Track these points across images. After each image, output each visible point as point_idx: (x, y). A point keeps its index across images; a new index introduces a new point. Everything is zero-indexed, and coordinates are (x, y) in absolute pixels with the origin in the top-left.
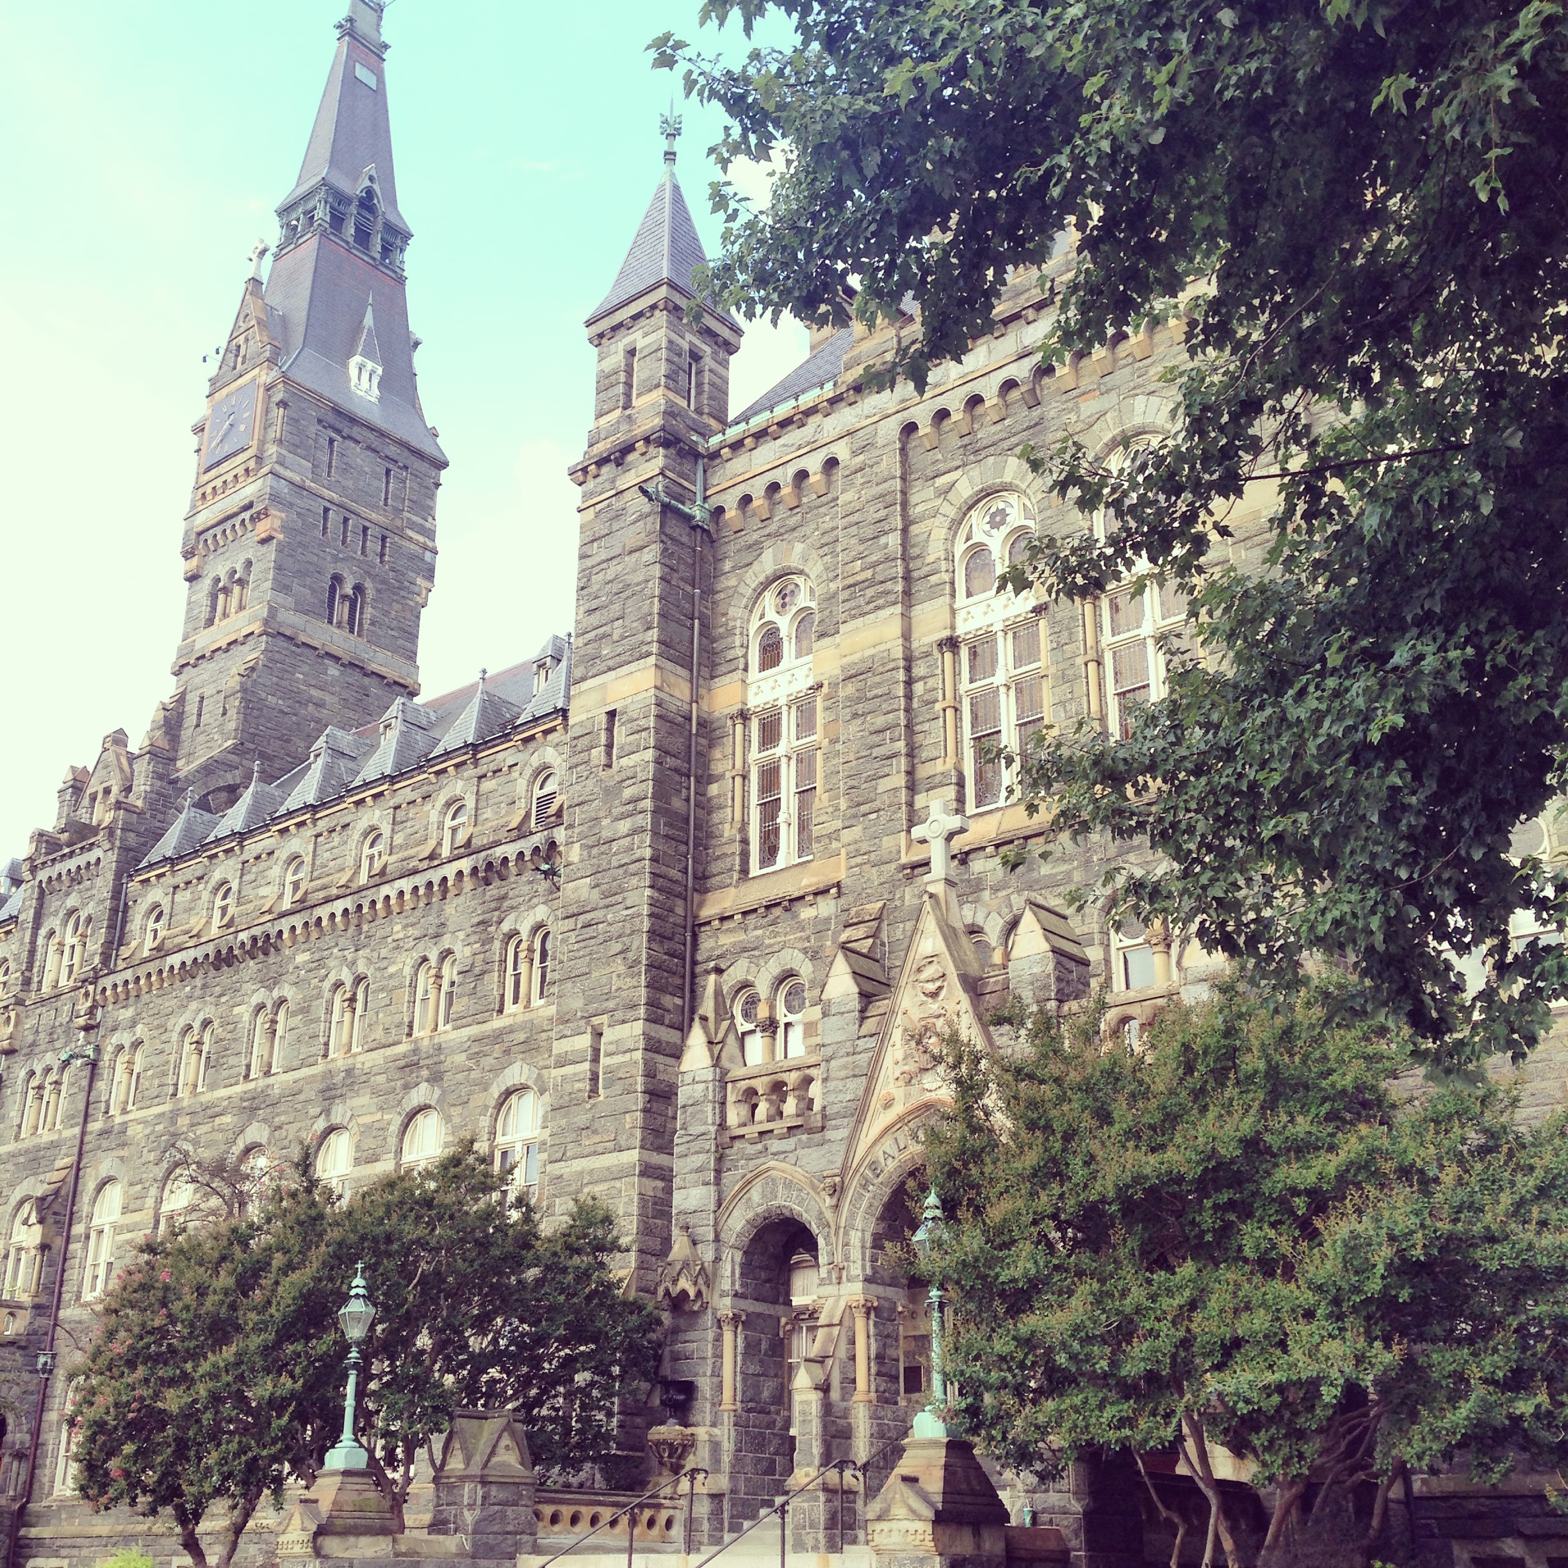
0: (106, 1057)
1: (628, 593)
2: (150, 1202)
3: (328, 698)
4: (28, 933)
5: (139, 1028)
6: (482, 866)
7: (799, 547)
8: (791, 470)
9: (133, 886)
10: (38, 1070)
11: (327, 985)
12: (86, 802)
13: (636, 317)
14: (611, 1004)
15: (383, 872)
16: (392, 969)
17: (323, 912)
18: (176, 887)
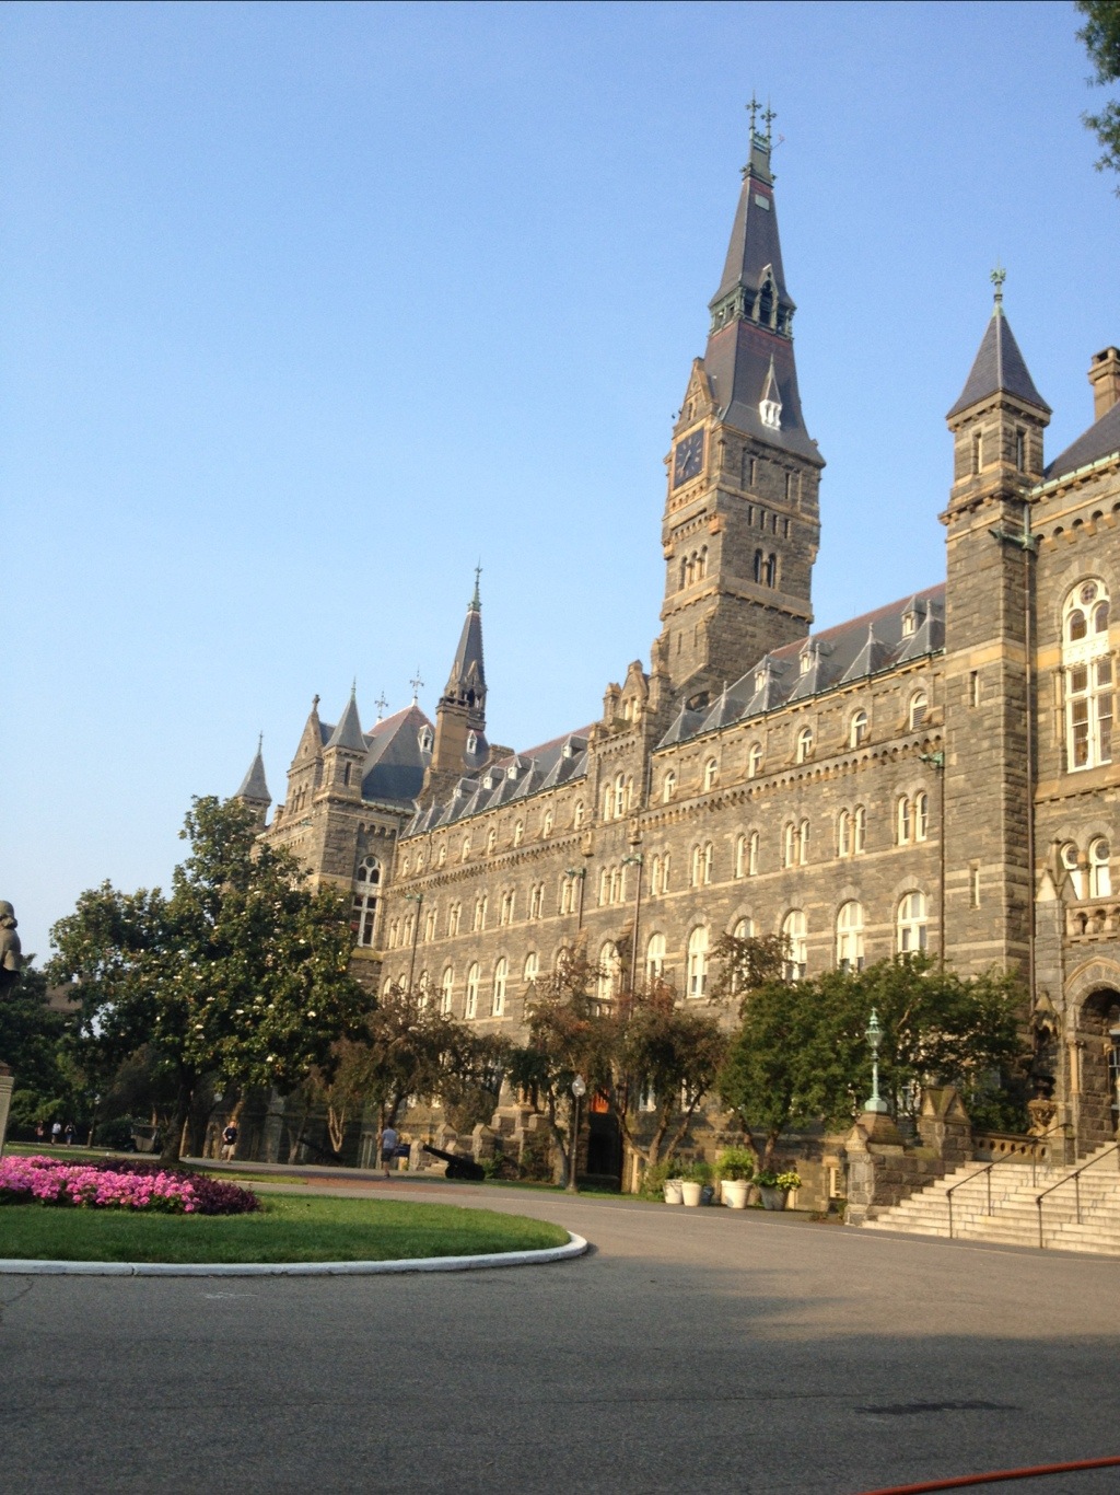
0: (648, 861)
1: (982, 596)
2: (682, 947)
3: (757, 631)
4: (595, 785)
5: (667, 845)
6: (880, 753)
7: (1097, 561)
8: (1090, 512)
9: (654, 758)
10: (608, 866)
11: (783, 823)
12: (621, 705)
13: (980, 413)
14: (982, 853)
15: (813, 755)
16: (824, 815)
17: (777, 779)
18: (682, 760)
